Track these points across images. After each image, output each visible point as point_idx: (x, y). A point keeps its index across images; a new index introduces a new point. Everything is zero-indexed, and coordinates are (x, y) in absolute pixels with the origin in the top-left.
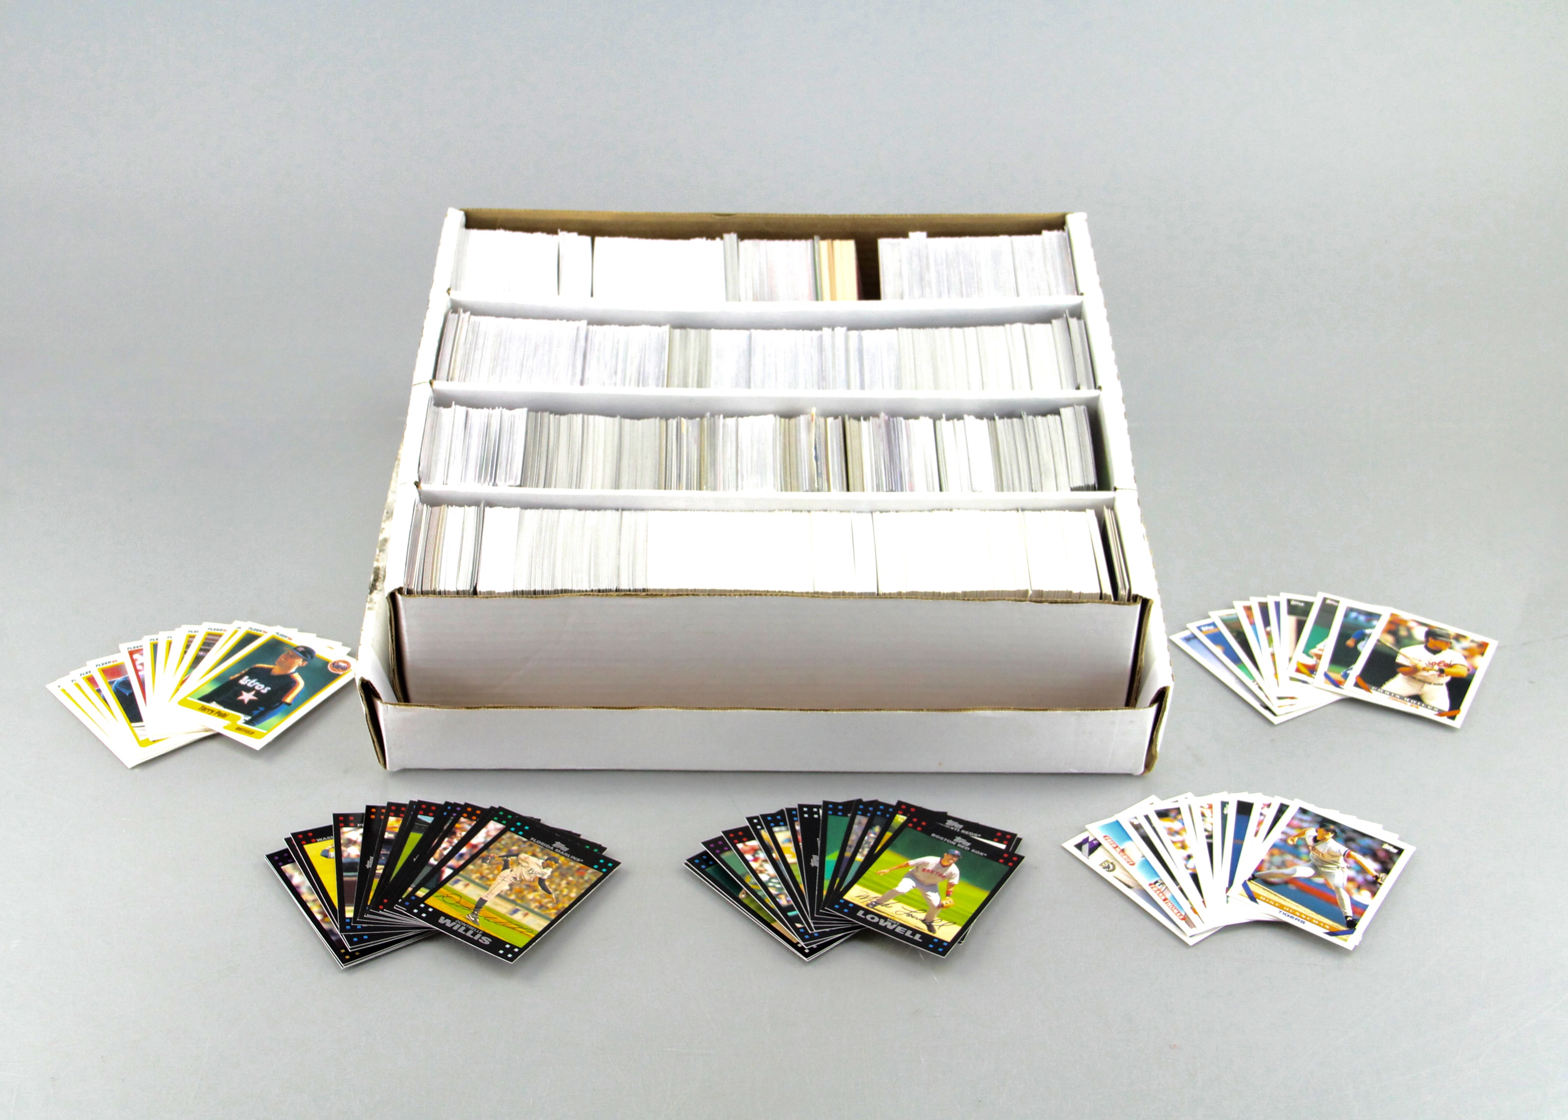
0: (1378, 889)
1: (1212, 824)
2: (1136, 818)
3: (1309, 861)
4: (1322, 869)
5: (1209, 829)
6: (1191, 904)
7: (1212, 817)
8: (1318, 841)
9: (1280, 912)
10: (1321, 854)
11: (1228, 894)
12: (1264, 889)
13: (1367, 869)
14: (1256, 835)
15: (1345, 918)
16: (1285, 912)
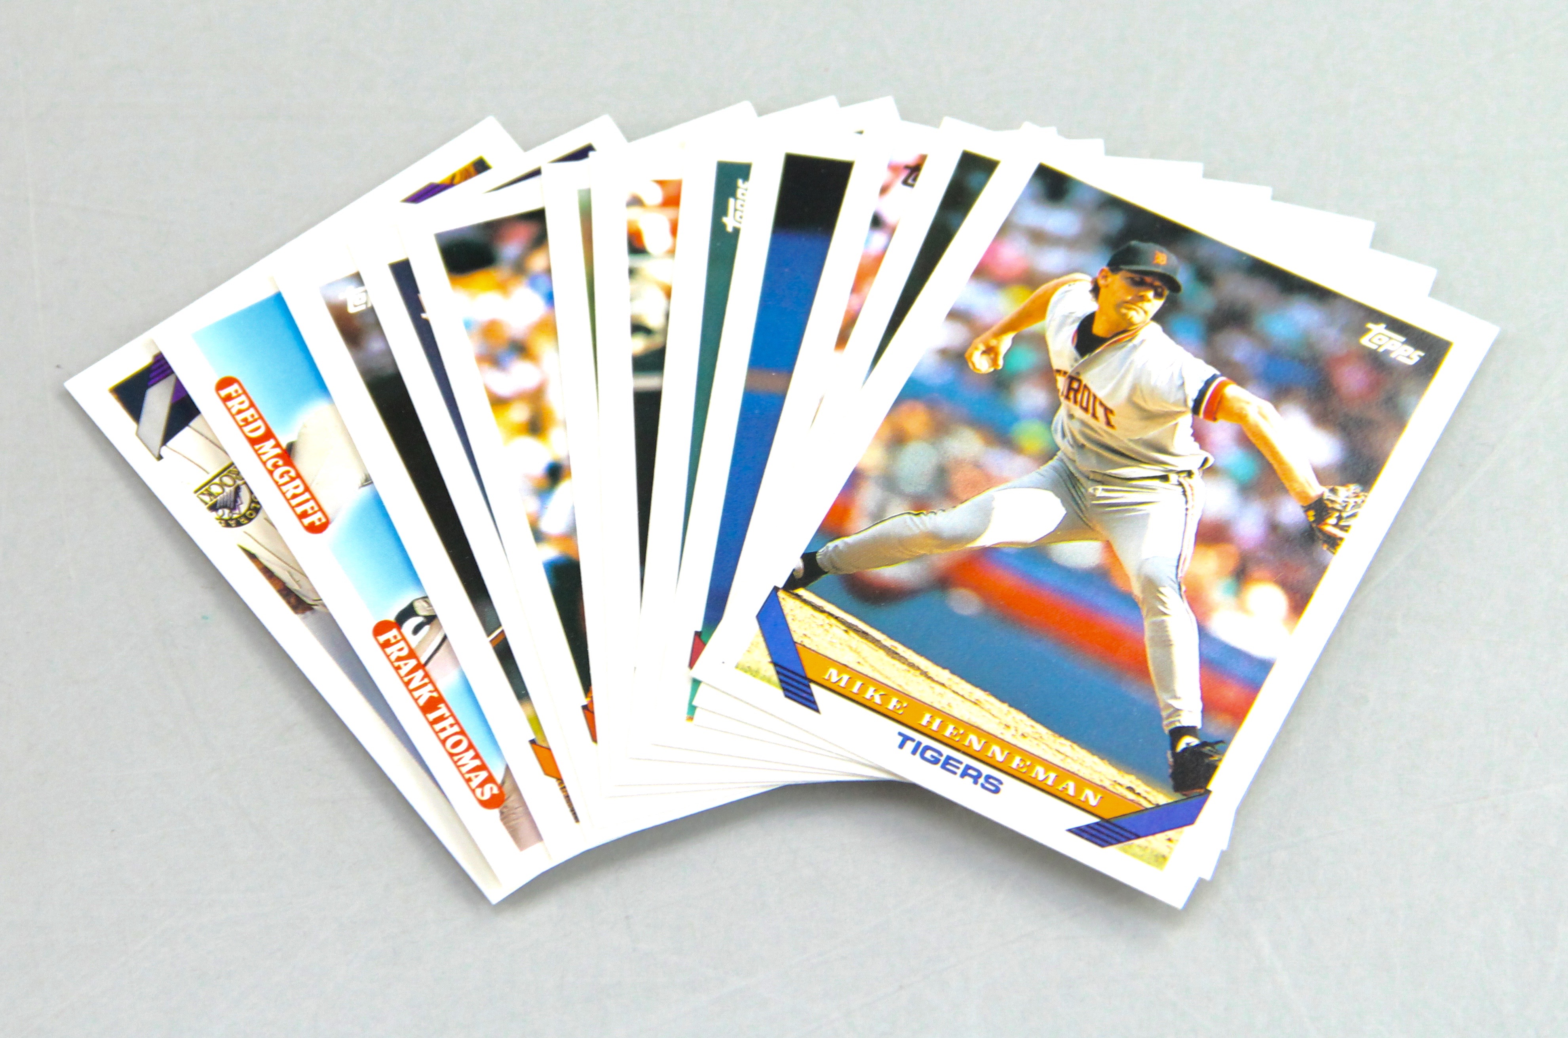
0: (1321, 569)
1: (668, 294)
2: (357, 278)
3: (1050, 453)
4: (1100, 491)
5: (654, 321)
6: (535, 722)
7: (672, 252)
8: (1099, 341)
9: (906, 739)
10: (1100, 411)
11: (698, 671)
12: (850, 627)
13: (1287, 471)
14: (842, 339)
15: (1167, 743)
16: (926, 741)
